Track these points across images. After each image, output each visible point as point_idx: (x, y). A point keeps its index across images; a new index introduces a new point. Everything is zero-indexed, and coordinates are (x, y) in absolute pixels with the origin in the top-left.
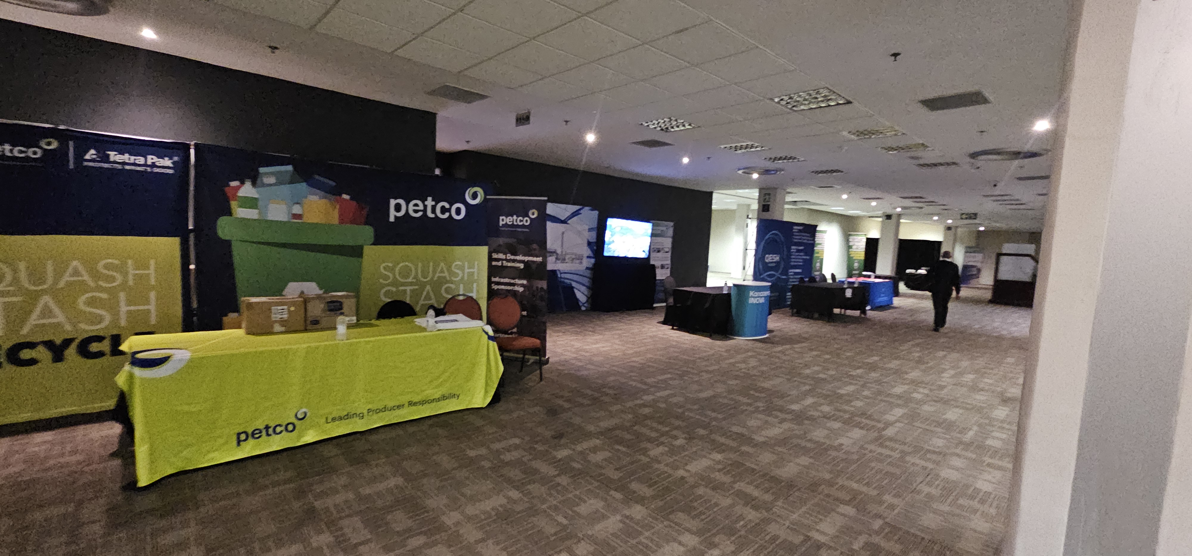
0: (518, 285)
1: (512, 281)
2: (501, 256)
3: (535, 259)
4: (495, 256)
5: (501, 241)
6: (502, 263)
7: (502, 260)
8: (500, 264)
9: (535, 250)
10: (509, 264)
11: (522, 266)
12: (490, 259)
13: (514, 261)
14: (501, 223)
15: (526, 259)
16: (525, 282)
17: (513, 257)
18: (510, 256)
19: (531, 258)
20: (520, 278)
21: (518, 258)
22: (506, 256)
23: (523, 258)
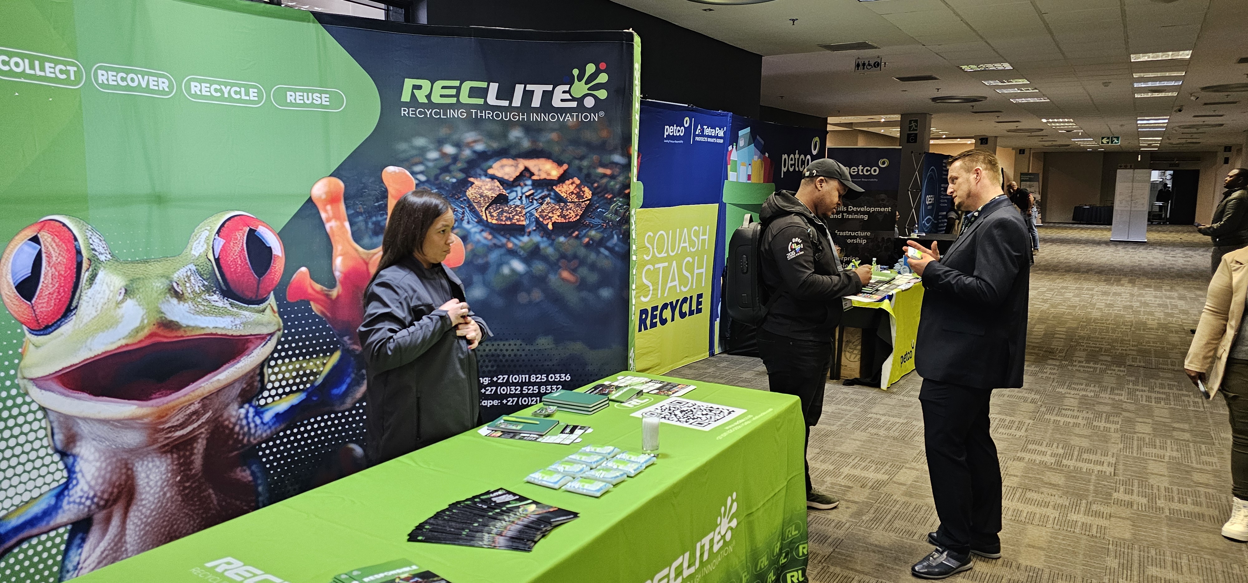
0: (860, 237)
1: (853, 234)
3: (882, 209)
6: (843, 216)
7: (843, 212)
9: (883, 200)
10: (850, 217)
11: (866, 217)
13: (857, 213)
15: (872, 210)
16: (869, 234)
17: (855, 209)
18: (851, 208)
19: (877, 209)
20: (863, 230)
21: (862, 209)
22: (847, 209)
23: (868, 209)
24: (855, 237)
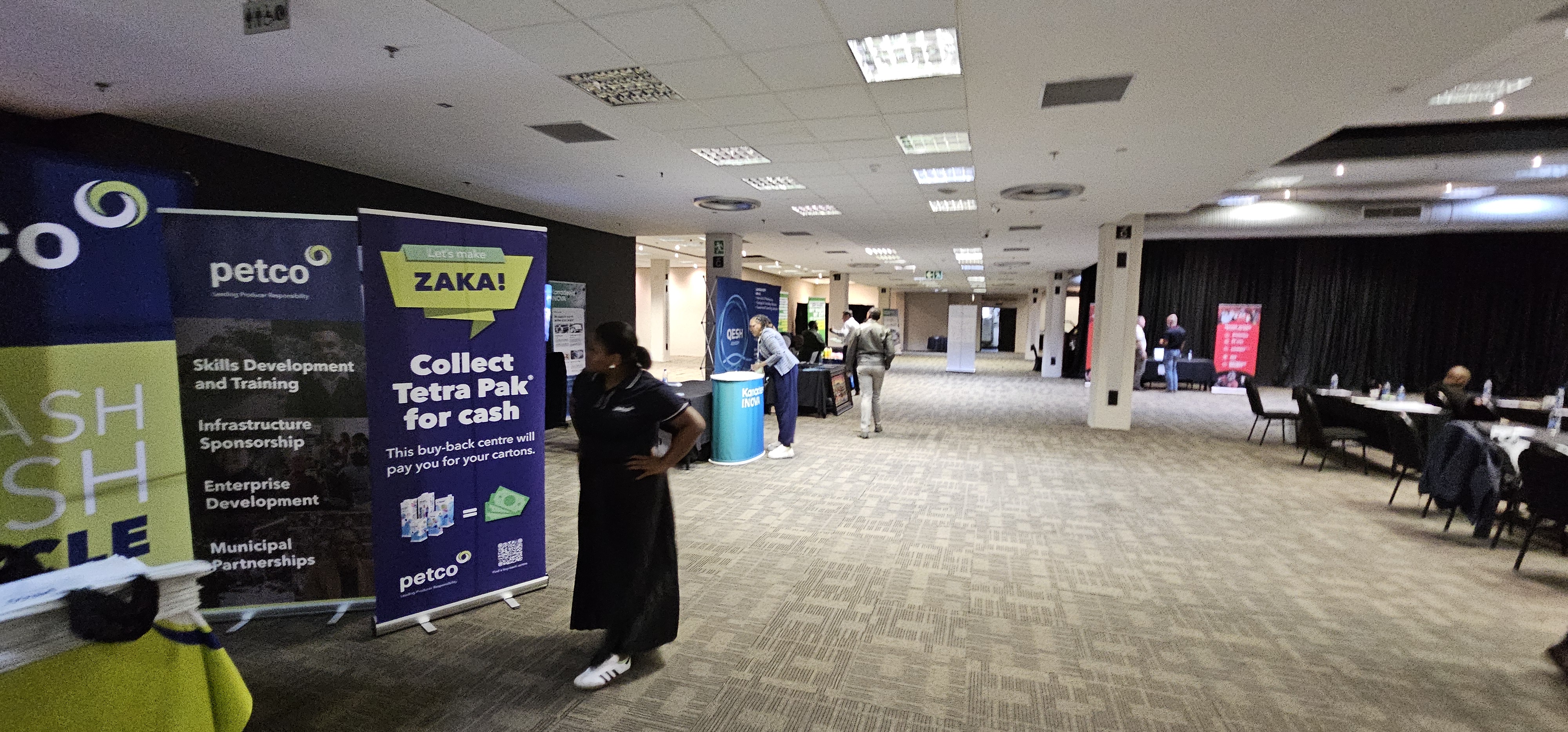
0: (286, 434)
1: (267, 426)
2: (224, 364)
4: (201, 365)
5: (220, 325)
6: (231, 383)
7: (229, 374)
8: (222, 384)
10: (253, 385)
11: (294, 387)
12: (187, 375)
13: (267, 375)
14: (216, 280)
16: (307, 425)
17: (262, 367)
18: (251, 364)
20: (290, 415)
21: (281, 367)
22: (241, 365)
23: (296, 367)
24: (273, 434)
